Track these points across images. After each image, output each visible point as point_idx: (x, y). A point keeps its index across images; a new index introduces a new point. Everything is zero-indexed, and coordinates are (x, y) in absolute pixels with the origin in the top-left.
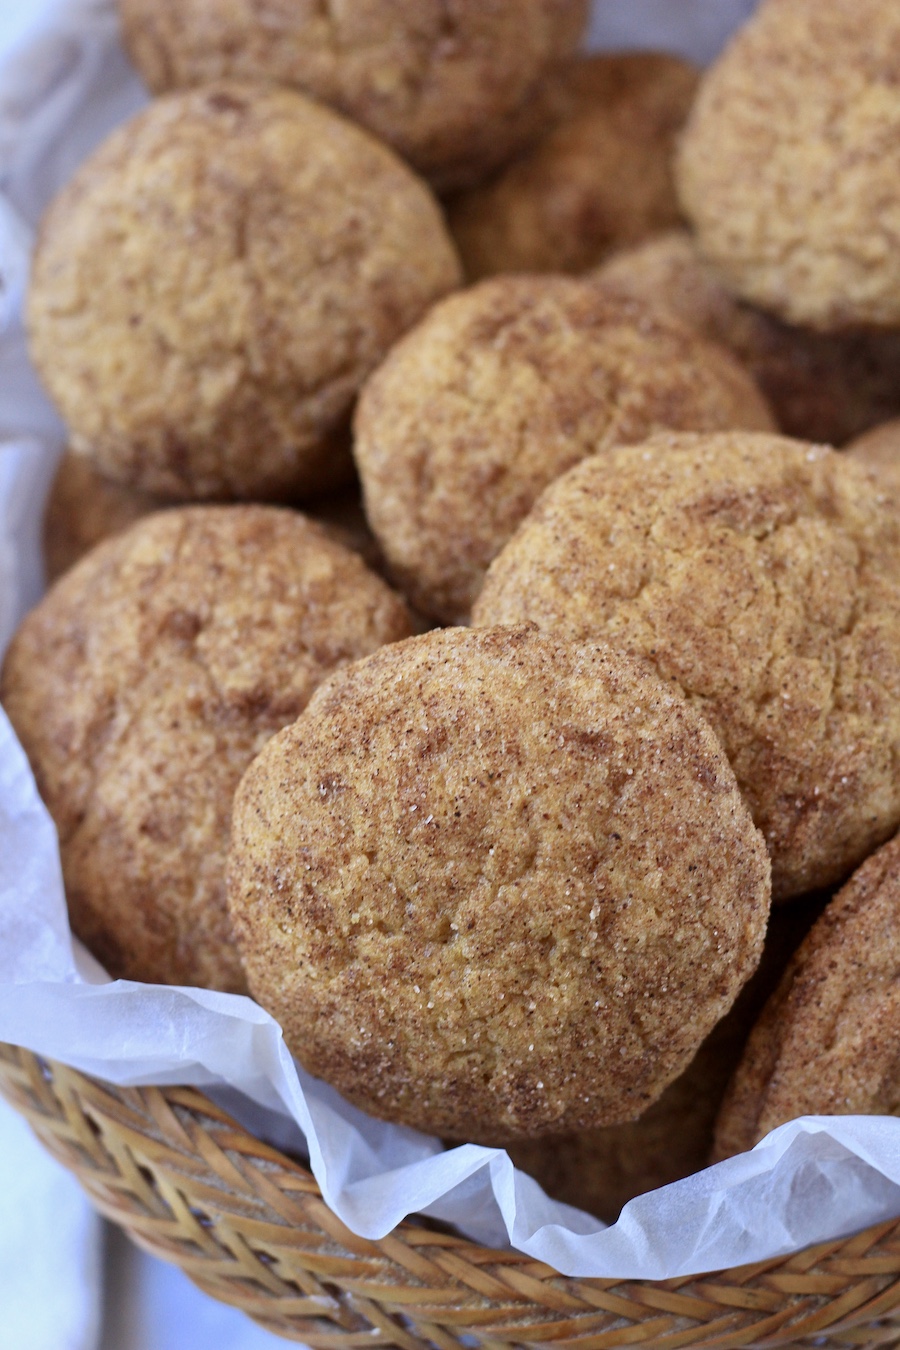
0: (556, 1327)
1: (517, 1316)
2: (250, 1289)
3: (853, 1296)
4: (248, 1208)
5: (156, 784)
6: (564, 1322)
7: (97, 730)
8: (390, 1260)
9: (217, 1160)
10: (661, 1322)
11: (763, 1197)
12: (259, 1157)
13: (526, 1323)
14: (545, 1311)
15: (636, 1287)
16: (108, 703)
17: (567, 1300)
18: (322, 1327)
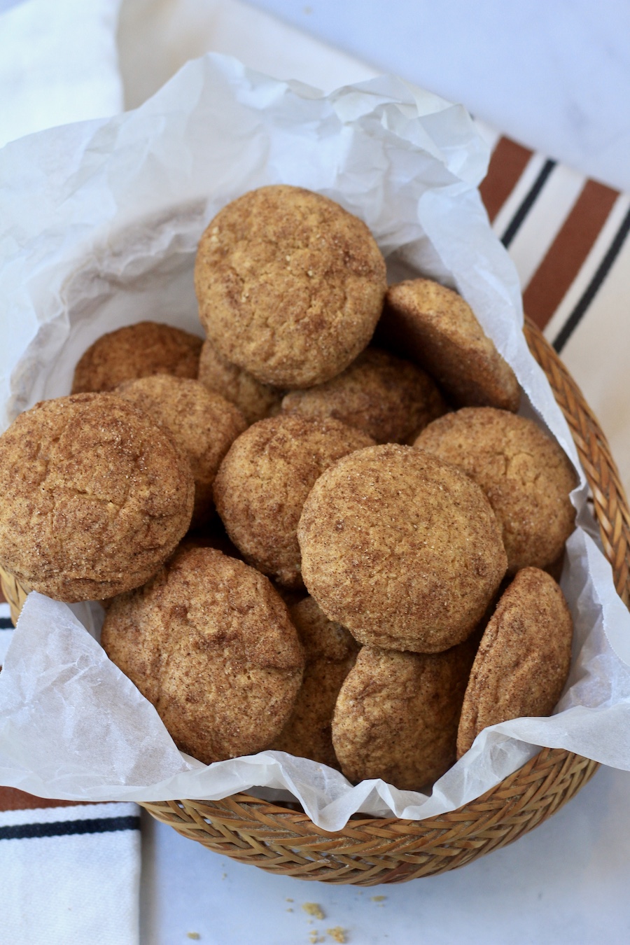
0: (419, 841)
1: (403, 842)
2: (290, 865)
3: (530, 792)
4: (283, 834)
5: (188, 681)
6: (422, 838)
7: (156, 663)
8: (346, 837)
9: (265, 819)
10: (460, 826)
11: (482, 765)
12: (281, 813)
13: (407, 844)
14: (413, 836)
15: (446, 816)
16: (157, 651)
17: (420, 829)
18: (324, 871)
